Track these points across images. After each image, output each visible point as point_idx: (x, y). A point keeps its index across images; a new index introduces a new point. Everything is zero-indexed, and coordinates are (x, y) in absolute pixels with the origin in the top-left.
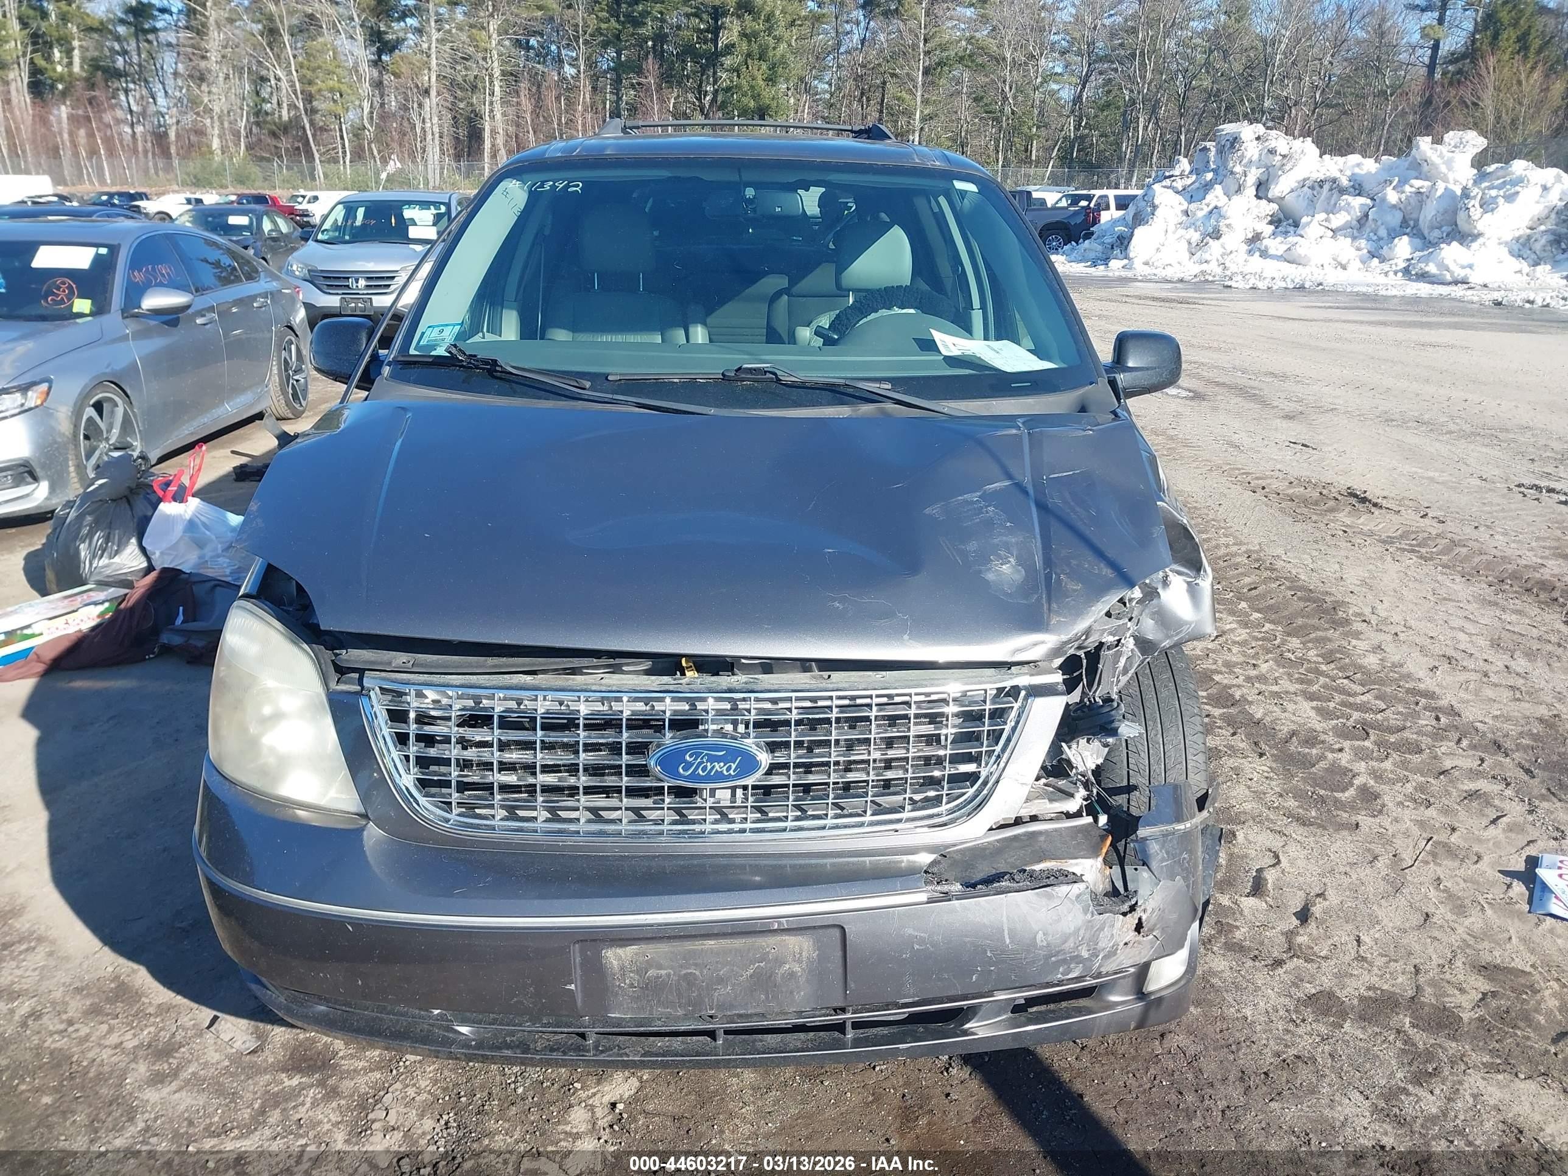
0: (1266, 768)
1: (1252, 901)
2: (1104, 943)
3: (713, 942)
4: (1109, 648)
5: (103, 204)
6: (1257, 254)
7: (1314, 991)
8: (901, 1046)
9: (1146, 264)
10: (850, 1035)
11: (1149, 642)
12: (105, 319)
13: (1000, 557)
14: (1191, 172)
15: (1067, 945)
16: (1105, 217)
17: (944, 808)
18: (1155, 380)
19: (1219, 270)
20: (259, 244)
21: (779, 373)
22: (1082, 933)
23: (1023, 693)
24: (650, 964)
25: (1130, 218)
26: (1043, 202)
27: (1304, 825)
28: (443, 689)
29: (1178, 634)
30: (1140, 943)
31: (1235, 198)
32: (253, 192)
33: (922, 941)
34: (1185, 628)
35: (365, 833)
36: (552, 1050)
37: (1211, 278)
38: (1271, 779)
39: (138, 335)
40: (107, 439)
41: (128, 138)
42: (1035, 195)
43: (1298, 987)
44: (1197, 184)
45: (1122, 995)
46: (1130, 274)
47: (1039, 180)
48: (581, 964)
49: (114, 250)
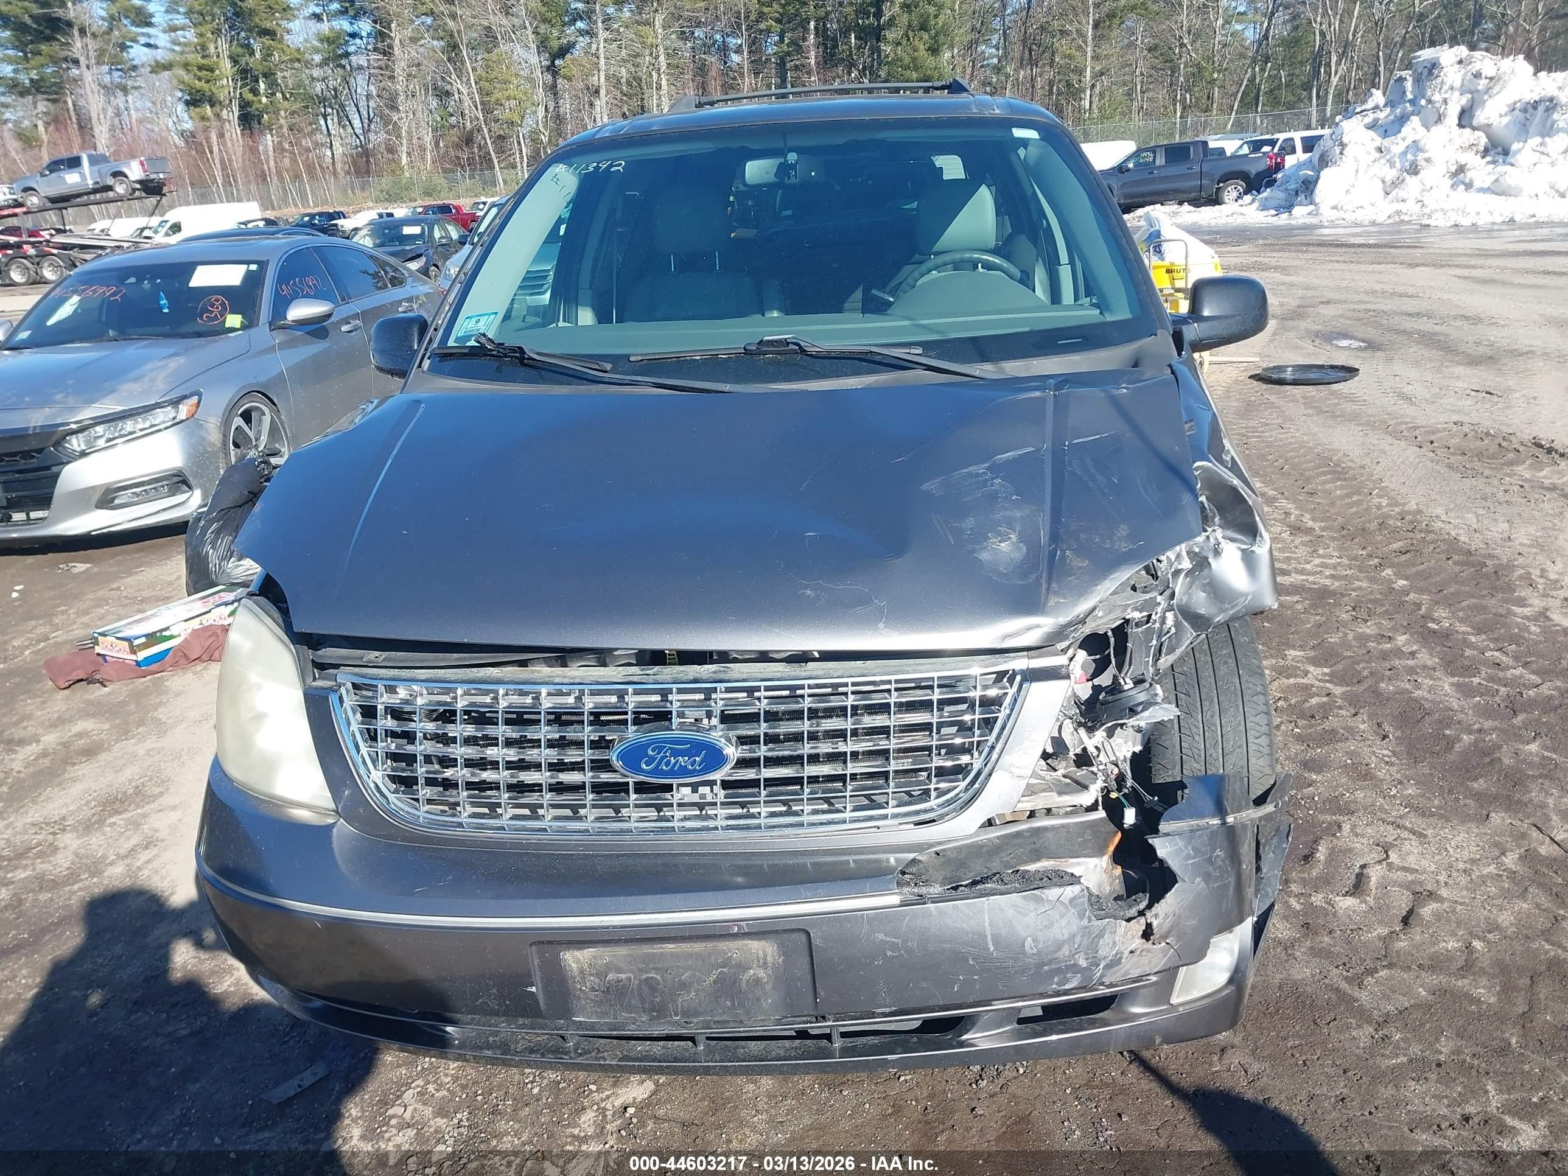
0: (1385, 752)
1: (1350, 902)
2: (1106, 951)
3: (672, 946)
4: (1137, 625)
5: (304, 226)
6: (1462, 187)
7: (1407, 1004)
8: (889, 1057)
9: (1335, 208)
10: (838, 1043)
11: (1200, 616)
12: (253, 331)
13: (999, 534)
14: (1386, 105)
15: (1060, 953)
16: (1290, 161)
17: (933, 803)
18: (1235, 329)
19: (1416, 209)
20: (431, 251)
21: (802, 344)
22: (1078, 940)
23: (1018, 678)
24: (609, 968)
25: (1316, 161)
26: (1221, 151)
27: (1423, 816)
28: (408, 683)
29: (1232, 607)
30: (1148, 951)
31: (1435, 129)
32: (440, 202)
33: (894, 947)
34: (1241, 600)
35: (335, 830)
36: (532, 1051)
37: (1406, 218)
38: (1392, 764)
39: (284, 345)
40: (256, 446)
41: (328, 160)
42: (1212, 145)
43: (1389, 999)
44: (1392, 117)
45: (1144, 1006)
46: (1314, 221)
47: (1220, 130)
48: (540, 967)
49: (263, 265)
